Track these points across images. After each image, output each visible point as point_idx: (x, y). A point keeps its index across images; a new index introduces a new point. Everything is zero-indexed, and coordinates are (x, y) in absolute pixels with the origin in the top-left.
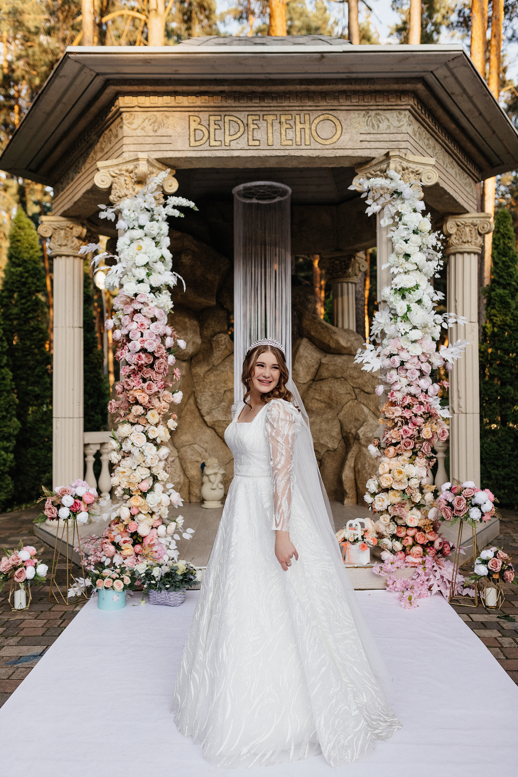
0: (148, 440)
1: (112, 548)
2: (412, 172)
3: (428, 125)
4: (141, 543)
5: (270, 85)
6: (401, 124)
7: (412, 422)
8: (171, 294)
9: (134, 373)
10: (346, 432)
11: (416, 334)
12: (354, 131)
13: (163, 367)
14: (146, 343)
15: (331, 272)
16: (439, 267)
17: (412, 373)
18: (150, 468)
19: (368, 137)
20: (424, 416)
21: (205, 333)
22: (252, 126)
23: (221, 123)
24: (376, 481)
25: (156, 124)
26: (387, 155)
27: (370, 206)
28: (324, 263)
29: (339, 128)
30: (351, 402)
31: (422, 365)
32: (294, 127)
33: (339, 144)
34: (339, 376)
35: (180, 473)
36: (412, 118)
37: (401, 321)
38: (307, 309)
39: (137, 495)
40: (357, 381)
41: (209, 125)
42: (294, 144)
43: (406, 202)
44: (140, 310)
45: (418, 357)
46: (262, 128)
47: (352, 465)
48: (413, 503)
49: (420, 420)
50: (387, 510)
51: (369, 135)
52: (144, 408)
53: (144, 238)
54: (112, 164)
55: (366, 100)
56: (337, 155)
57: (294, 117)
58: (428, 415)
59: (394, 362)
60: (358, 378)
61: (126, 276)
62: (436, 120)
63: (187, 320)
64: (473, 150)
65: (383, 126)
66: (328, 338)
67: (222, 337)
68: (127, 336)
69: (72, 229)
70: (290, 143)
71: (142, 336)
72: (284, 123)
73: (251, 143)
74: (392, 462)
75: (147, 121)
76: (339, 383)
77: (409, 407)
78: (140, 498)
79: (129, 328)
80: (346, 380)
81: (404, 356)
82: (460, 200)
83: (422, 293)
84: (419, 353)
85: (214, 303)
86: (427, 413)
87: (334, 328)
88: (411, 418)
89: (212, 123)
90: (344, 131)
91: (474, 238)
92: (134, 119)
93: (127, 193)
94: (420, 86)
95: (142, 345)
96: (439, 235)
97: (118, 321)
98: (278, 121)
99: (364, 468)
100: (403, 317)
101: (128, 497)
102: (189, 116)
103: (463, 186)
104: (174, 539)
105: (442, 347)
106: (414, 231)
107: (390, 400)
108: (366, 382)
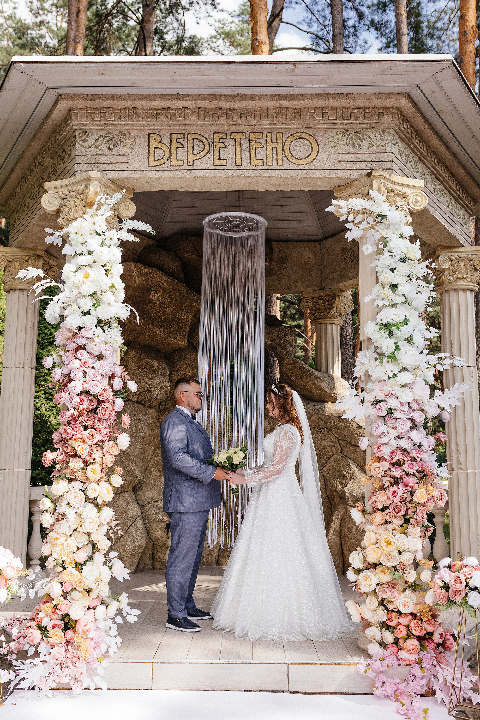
0: (87, 499)
1: (37, 634)
2: (398, 195)
3: (415, 146)
4: (73, 628)
5: (238, 100)
6: (384, 143)
7: (403, 482)
8: (121, 329)
9: (75, 418)
10: (331, 490)
11: (405, 378)
12: (332, 150)
13: (108, 413)
14: (89, 384)
15: (314, 312)
16: (431, 299)
17: (401, 424)
18: (88, 534)
19: (348, 157)
20: (418, 475)
21: (175, 376)
22: (218, 145)
23: (184, 141)
24: (361, 554)
25: (112, 143)
26: (369, 175)
27: (350, 230)
28: (306, 302)
29: (315, 147)
30: (335, 456)
31: (413, 413)
32: (265, 146)
33: (316, 164)
34: (323, 426)
35: (142, 535)
36: (396, 137)
37: (388, 362)
38: (287, 352)
39: (70, 567)
40: (342, 432)
41: (170, 144)
42: (265, 164)
43: (392, 227)
44: (84, 345)
45: (409, 403)
46: (229, 147)
47: (338, 528)
48: (407, 582)
49: (412, 481)
50: (375, 590)
51: (348, 155)
52: (84, 462)
53: (93, 265)
54: (62, 184)
55: (344, 117)
56: (314, 176)
57: (264, 136)
58: (423, 475)
59: (380, 409)
60: (344, 428)
61: (69, 308)
62: (425, 142)
63: (155, 362)
64: (466, 178)
65: (365, 145)
66: (310, 384)
68: (69, 375)
69: (27, 261)
70: (261, 162)
71: (85, 375)
72: (254, 142)
73: (217, 162)
74: (379, 531)
75: (102, 139)
76: (322, 434)
77: (398, 464)
78: (74, 571)
79: (70, 366)
80: (330, 430)
81: (393, 403)
82: (453, 232)
83: (412, 329)
84: (410, 400)
85: (186, 345)
86: (420, 472)
87: (317, 373)
88: (401, 477)
89: (174, 141)
90: (320, 150)
91: (470, 274)
92: (88, 136)
93: (76, 215)
94: (405, 102)
95: (85, 386)
96: (430, 263)
97: (59, 358)
98: (247, 139)
99: (352, 533)
100: (390, 357)
101: (62, 569)
102: (149, 134)
103: (456, 216)
104: (115, 623)
105: (438, 393)
106: (401, 259)
107: (376, 455)
108: (352, 434)
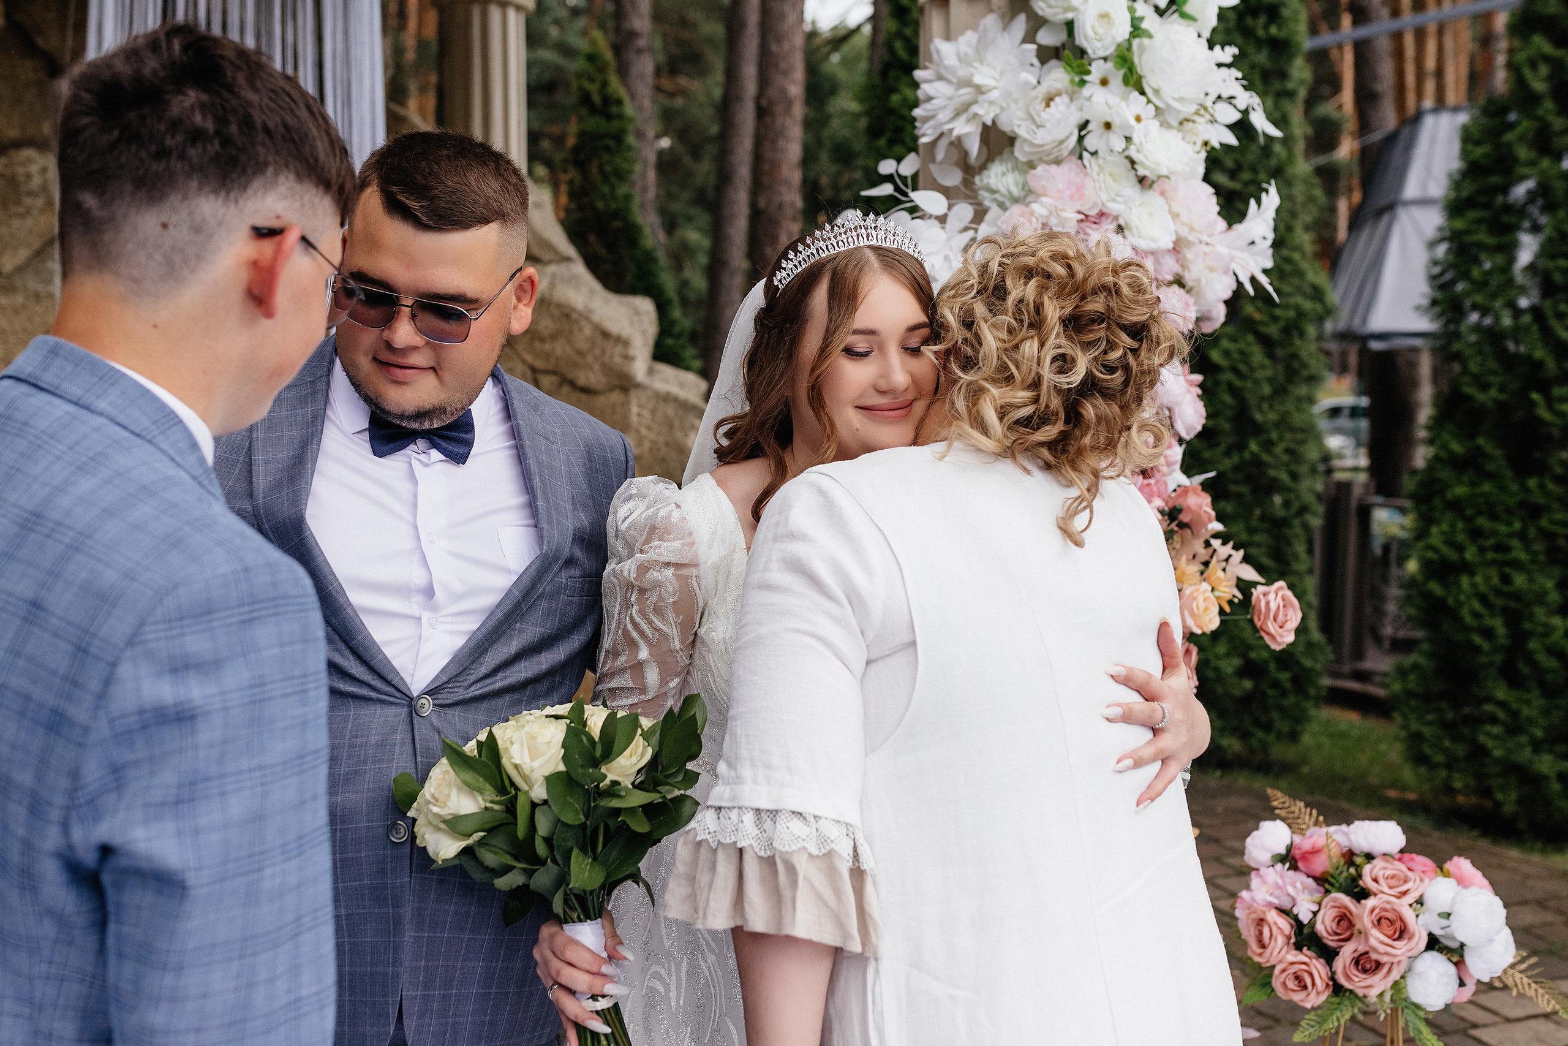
67: (29, 161)
100: (1117, 63)
108: (580, 353)
